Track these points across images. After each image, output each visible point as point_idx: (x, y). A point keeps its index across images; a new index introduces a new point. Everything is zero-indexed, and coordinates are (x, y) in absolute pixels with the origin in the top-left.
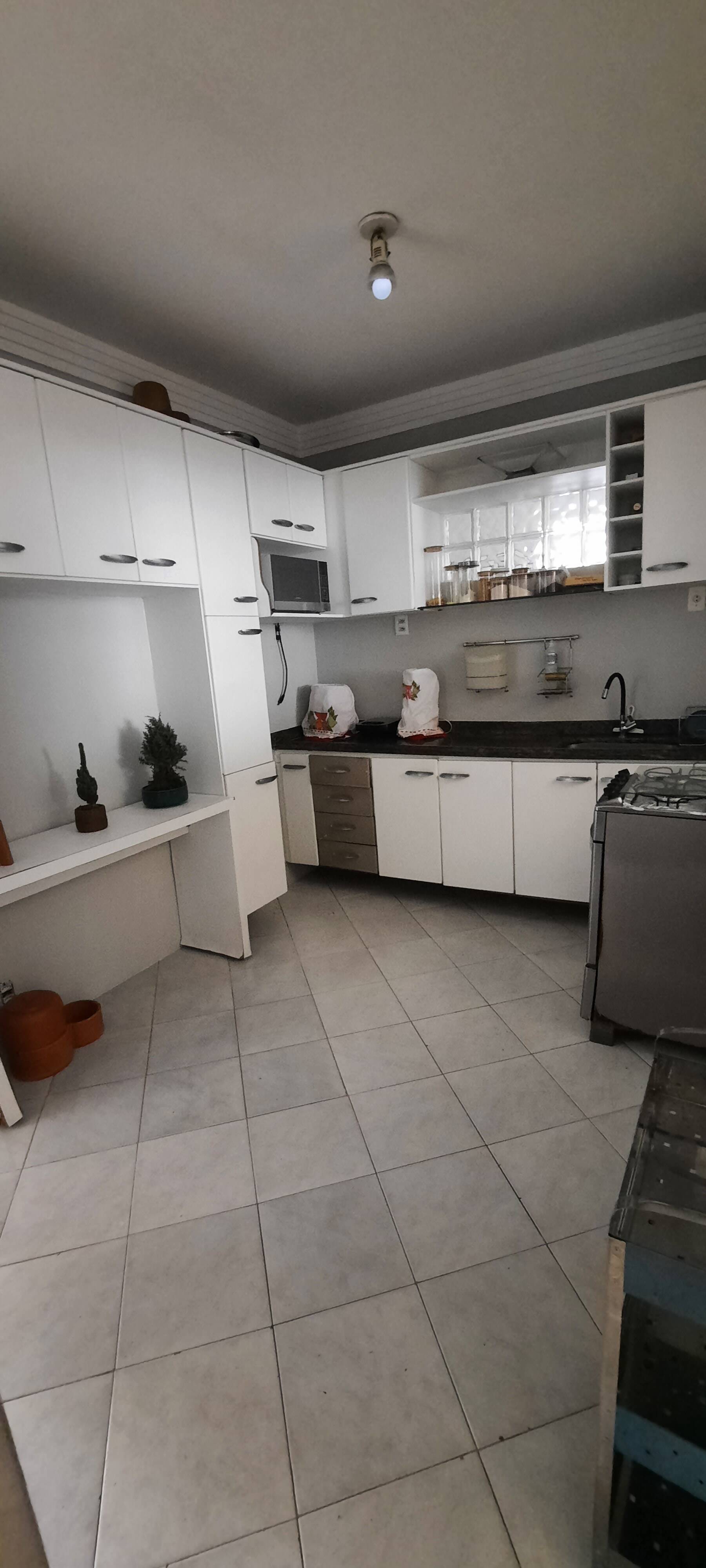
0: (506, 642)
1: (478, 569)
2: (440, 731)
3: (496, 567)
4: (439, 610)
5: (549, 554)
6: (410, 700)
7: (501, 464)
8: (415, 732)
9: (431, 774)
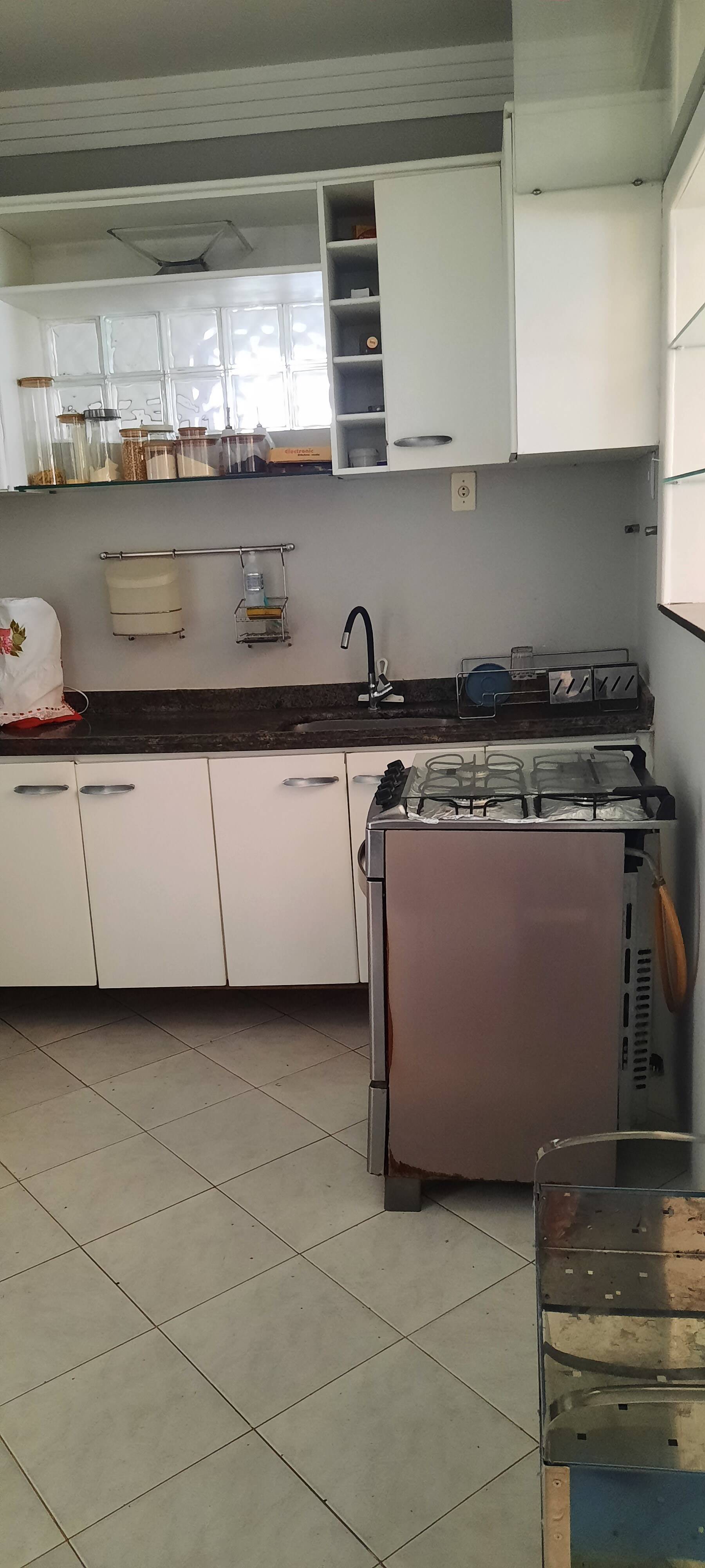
0: (176, 553)
1: (120, 424)
2: (67, 711)
3: (147, 422)
4: (51, 492)
5: (236, 407)
6: (8, 656)
7: (148, 245)
8: (22, 714)
9: (65, 788)
